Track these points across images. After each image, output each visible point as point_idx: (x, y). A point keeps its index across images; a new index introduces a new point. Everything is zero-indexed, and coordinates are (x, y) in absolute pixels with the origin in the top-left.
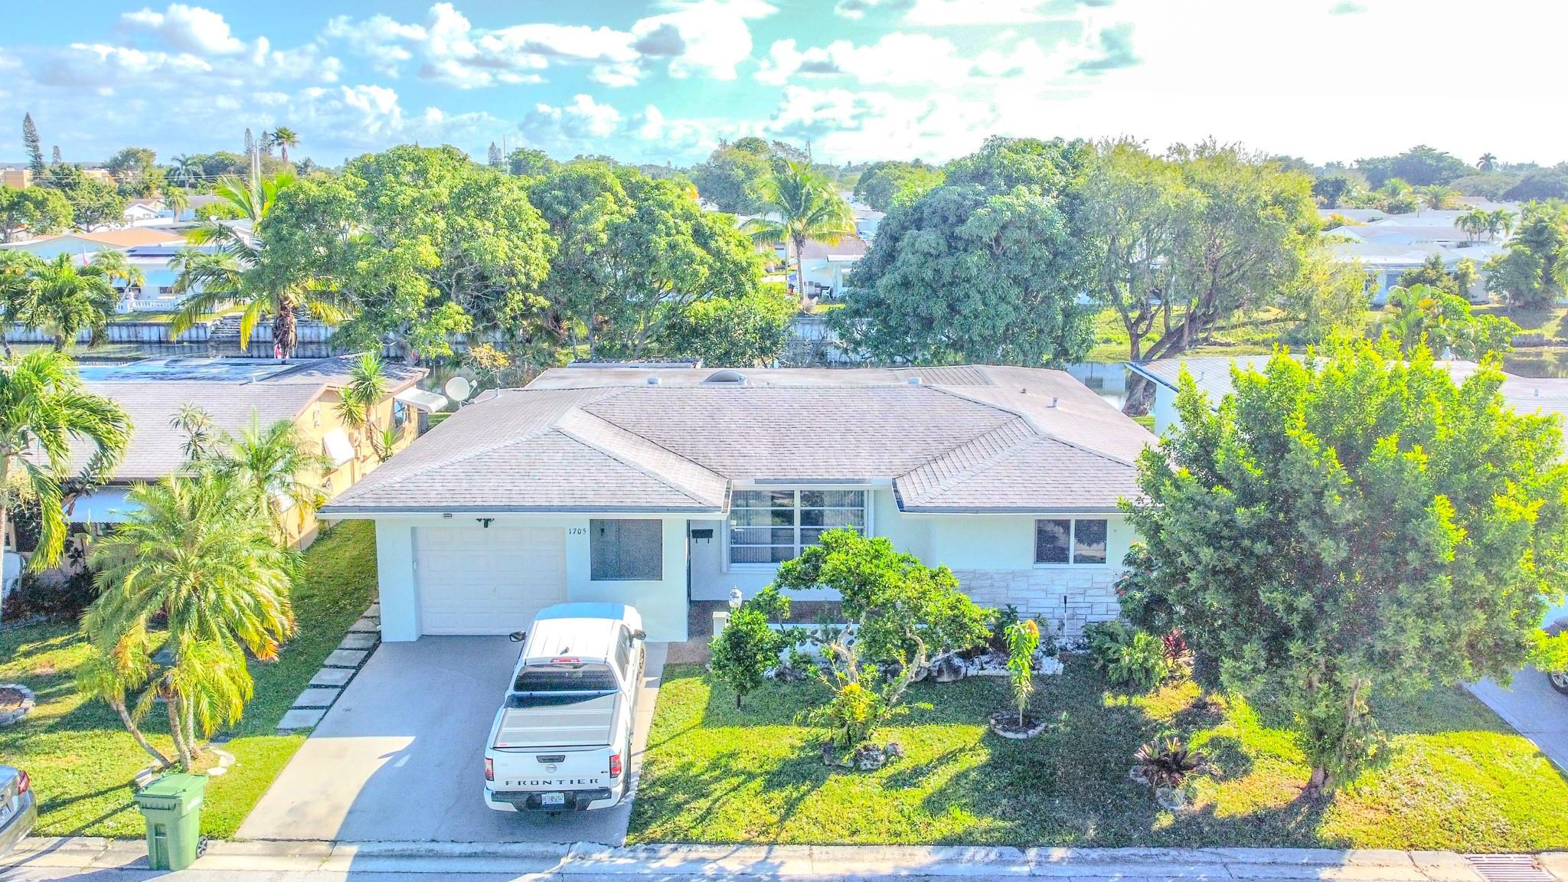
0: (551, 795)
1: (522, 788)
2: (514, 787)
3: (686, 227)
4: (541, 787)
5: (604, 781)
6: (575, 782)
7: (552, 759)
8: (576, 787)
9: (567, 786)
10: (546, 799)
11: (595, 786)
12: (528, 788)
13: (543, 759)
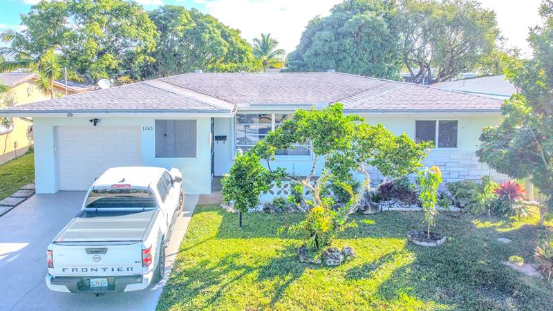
0: (97, 279)
1: (75, 274)
2: (68, 273)
3: (218, 32)
4: (89, 274)
5: (138, 269)
6: (116, 269)
7: (96, 252)
8: (116, 273)
9: (109, 273)
10: (94, 283)
11: (131, 273)
12: (80, 273)
13: (90, 251)
